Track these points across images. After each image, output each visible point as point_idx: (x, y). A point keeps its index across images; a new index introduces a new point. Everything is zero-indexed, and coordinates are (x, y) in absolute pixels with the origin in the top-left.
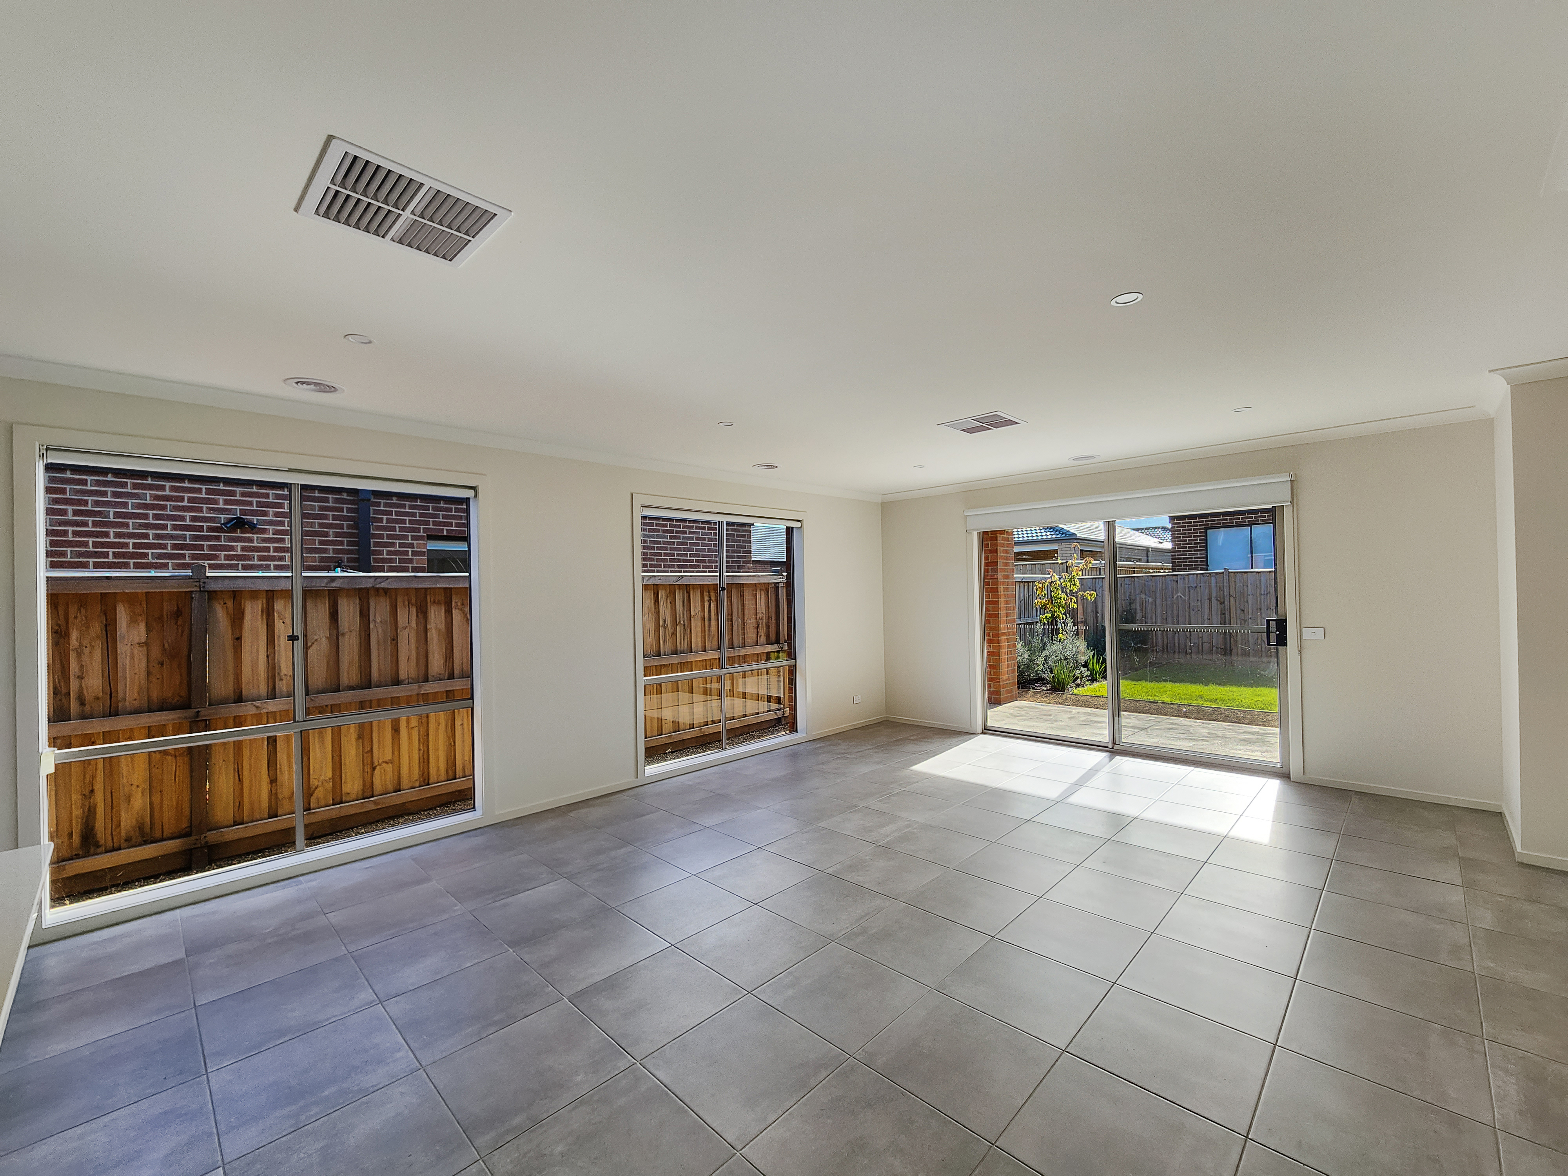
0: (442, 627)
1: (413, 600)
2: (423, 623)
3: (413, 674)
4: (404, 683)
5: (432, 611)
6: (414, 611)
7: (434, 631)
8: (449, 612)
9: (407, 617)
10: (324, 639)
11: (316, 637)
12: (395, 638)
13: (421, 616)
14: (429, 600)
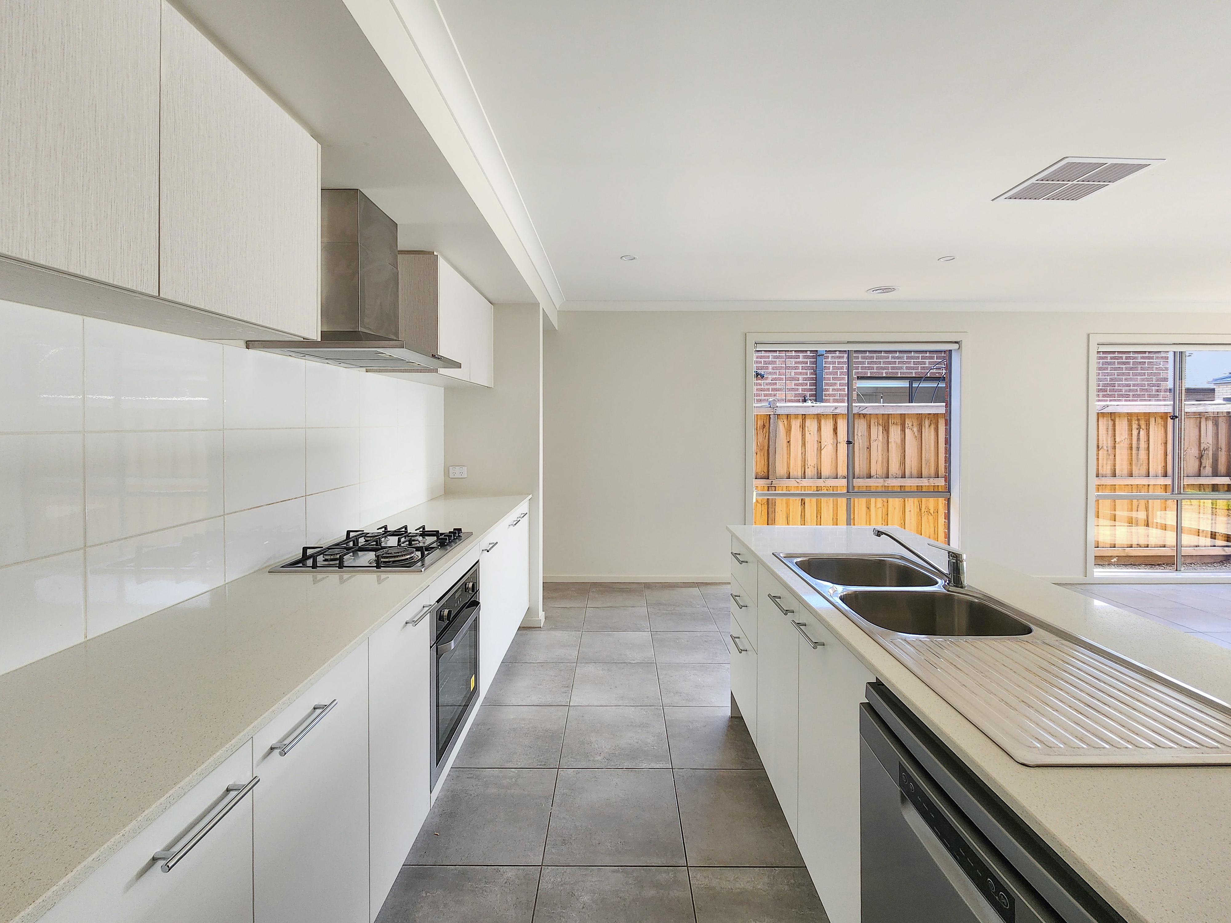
0: (899, 441)
1: (881, 422)
2: (886, 438)
3: (880, 472)
4: (874, 477)
5: (892, 429)
6: (881, 428)
7: (893, 443)
8: (903, 431)
9: (877, 432)
10: (830, 445)
11: (826, 444)
12: (869, 447)
13: (885, 433)
14: (890, 422)
